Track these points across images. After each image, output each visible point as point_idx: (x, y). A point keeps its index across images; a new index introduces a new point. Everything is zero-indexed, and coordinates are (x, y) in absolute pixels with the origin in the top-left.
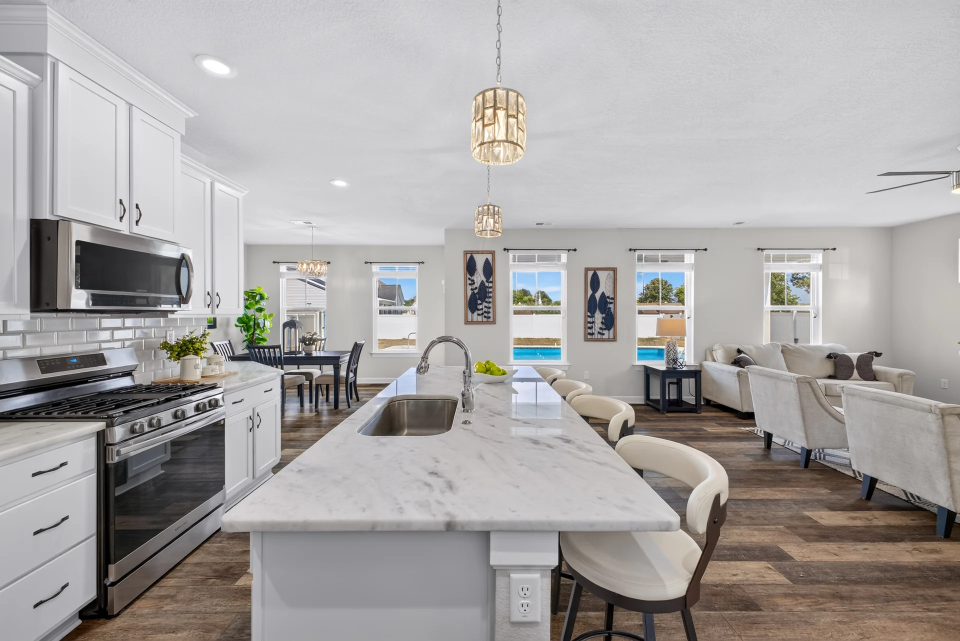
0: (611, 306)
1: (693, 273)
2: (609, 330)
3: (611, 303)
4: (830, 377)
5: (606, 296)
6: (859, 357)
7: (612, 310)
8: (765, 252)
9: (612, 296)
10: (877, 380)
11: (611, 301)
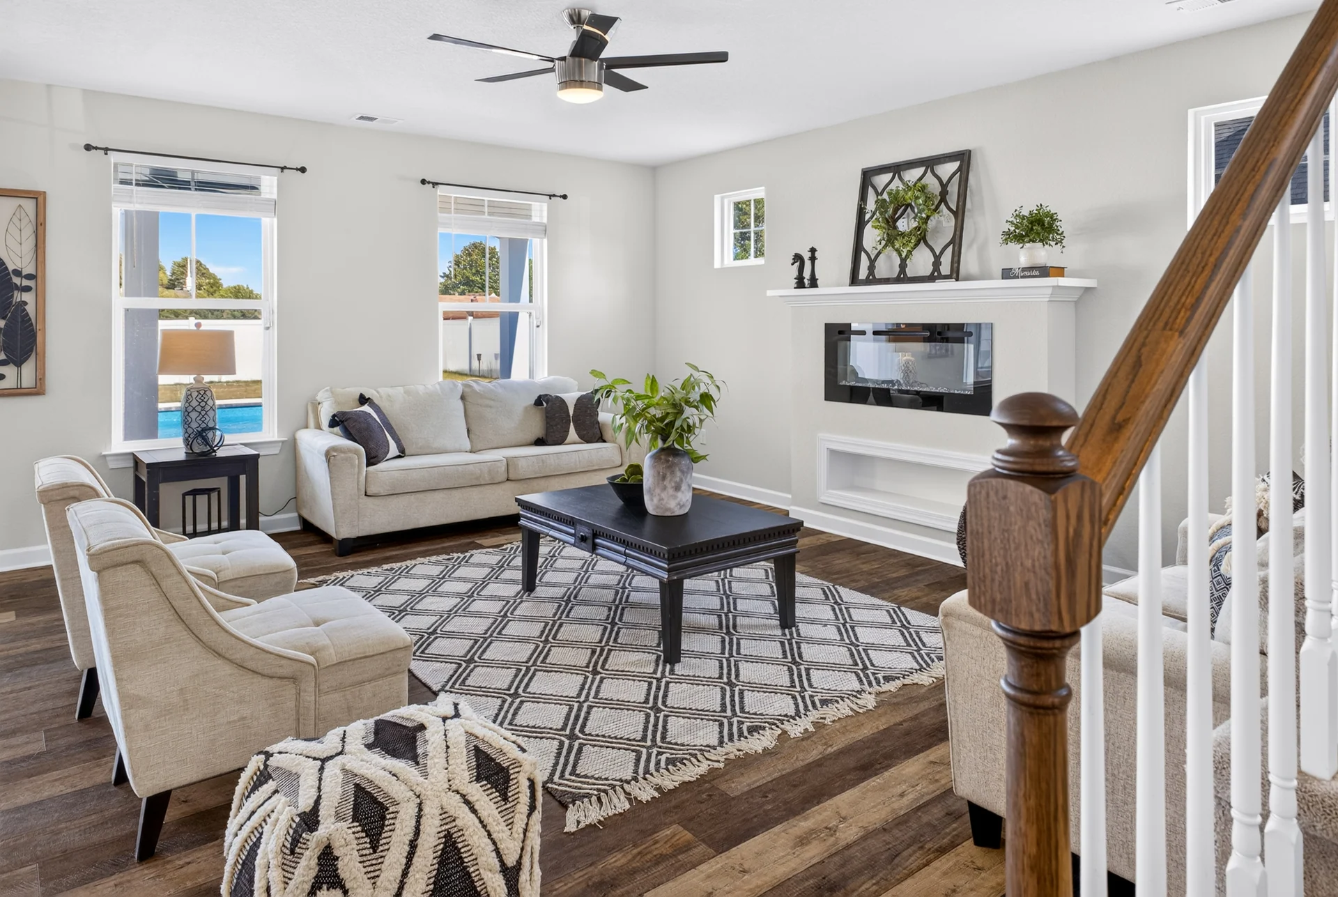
0: (28, 297)
1: (275, 220)
2: (19, 364)
3: (28, 289)
4: (539, 442)
5: (11, 267)
6: (579, 399)
7: (30, 309)
8: (441, 191)
9: (29, 269)
10: (604, 441)
11: (26, 283)
